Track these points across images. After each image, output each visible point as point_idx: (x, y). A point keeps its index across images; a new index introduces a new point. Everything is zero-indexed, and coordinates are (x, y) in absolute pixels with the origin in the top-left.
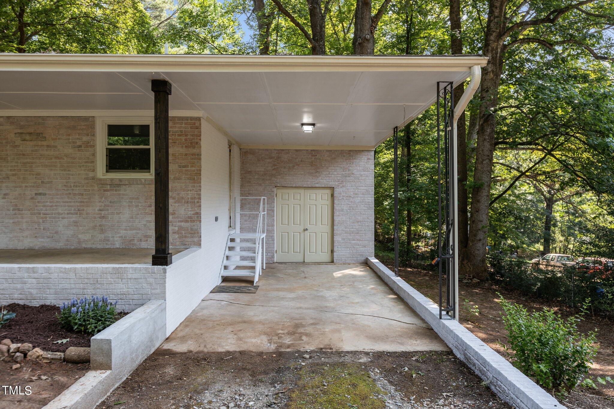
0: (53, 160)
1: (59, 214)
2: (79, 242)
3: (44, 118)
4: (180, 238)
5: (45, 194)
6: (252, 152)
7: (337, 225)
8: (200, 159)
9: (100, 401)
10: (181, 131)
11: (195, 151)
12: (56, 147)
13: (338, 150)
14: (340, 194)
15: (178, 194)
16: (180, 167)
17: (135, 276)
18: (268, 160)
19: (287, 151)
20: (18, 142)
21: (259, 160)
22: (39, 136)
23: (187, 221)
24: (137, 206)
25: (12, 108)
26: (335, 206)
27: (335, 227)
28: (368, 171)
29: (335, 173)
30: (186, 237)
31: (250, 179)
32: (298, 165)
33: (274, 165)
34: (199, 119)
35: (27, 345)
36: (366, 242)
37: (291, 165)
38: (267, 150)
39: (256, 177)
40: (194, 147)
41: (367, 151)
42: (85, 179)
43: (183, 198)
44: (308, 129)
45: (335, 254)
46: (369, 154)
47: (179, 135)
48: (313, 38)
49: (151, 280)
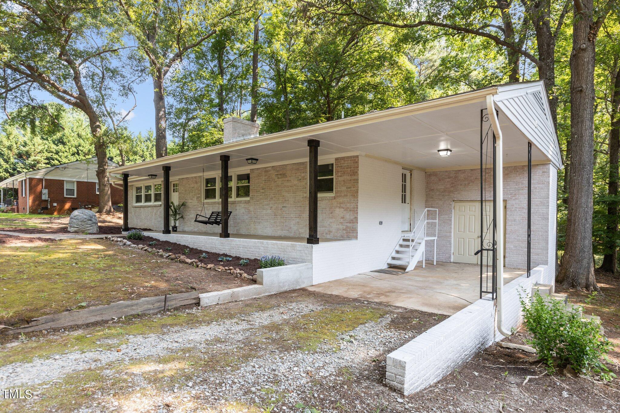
0: (290, 188)
1: (292, 218)
2: (300, 234)
3: (286, 165)
4: (347, 233)
5: (286, 207)
6: (435, 174)
7: (509, 234)
8: (358, 183)
9: (254, 297)
10: (348, 166)
11: (355, 177)
12: (290, 181)
13: (511, 167)
14: (513, 206)
15: (346, 205)
16: (347, 188)
17: (300, 249)
18: (448, 180)
19: (464, 171)
20: (276, 179)
21: (440, 180)
22: (284, 175)
23: (350, 223)
24: (325, 213)
25: (271, 162)
26: (507, 216)
27: (507, 236)
28: (543, 184)
29: (508, 187)
30: (349, 233)
31: (433, 195)
32: (473, 182)
33: (453, 183)
34: (357, 157)
35: (242, 272)
36: (540, 250)
37: (466, 183)
38: (446, 171)
39: (437, 193)
40: (355, 175)
41: (542, 164)
42: (303, 198)
43: (348, 208)
44: (443, 154)
45: (506, 259)
46: (544, 167)
47: (347, 168)
48: (540, 59)
49: (306, 252)
